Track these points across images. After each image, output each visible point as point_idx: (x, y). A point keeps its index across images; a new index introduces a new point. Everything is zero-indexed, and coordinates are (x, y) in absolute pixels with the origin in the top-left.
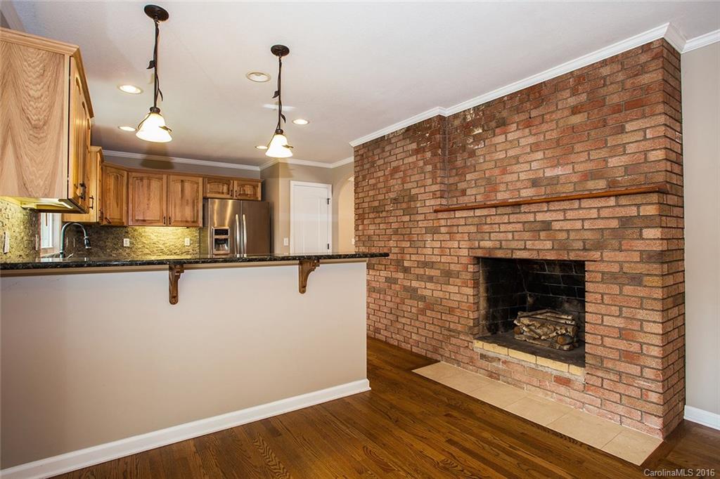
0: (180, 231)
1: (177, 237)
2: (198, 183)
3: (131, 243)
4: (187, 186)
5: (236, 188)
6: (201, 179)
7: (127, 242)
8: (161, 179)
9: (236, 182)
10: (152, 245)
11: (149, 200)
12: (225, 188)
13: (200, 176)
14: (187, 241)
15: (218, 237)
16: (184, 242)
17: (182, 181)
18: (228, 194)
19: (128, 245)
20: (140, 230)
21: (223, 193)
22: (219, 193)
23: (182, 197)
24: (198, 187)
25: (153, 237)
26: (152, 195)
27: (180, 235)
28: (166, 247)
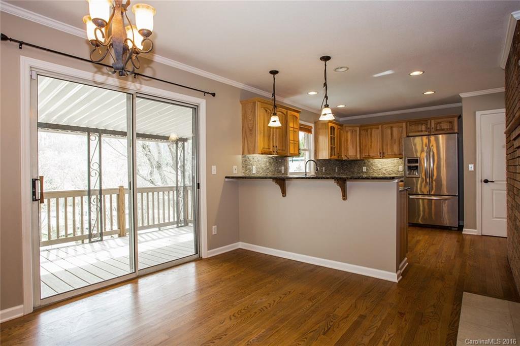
0: (395, 161)
1: (394, 165)
2: (402, 127)
3: (367, 170)
4: (395, 130)
5: (433, 126)
6: (404, 124)
7: (364, 169)
8: (378, 128)
9: (433, 121)
10: (379, 171)
11: (371, 142)
12: (424, 127)
13: (403, 122)
14: (401, 168)
15: (410, 165)
16: (399, 168)
17: (391, 127)
18: (426, 131)
19: (365, 171)
20: (371, 162)
21: (422, 131)
22: (419, 131)
23: (391, 138)
24: (402, 130)
25: (379, 165)
26: (373, 139)
27: (396, 164)
28: (387, 172)
